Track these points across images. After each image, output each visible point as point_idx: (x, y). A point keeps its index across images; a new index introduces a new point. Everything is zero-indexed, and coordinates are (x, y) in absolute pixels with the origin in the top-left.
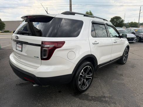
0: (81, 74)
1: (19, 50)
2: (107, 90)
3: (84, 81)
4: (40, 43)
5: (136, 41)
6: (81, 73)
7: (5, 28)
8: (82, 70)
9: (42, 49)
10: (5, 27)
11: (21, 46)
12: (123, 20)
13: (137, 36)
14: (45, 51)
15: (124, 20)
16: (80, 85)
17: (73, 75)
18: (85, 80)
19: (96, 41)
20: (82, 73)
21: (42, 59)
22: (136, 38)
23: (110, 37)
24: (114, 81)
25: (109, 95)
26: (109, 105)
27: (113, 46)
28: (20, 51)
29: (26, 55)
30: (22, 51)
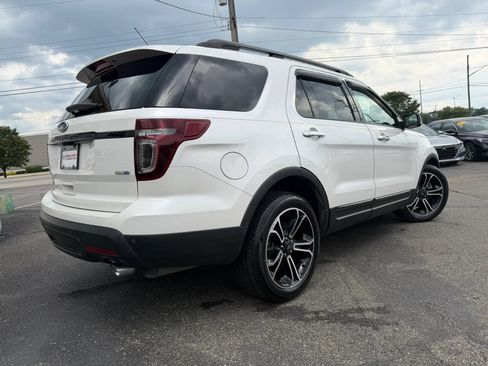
0: (272, 231)
1: (69, 169)
2: (370, 291)
3: (285, 259)
4: (132, 127)
5: (463, 158)
6: (273, 226)
7: (29, 157)
8: (278, 219)
9: (139, 146)
10: (29, 154)
11: (75, 152)
12: (415, 102)
13: (466, 142)
14: (148, 149)
15: (418, 102)
16: (272, 268)
17: (246, 230)
18: (290, 257)
19: (313, 129)
20: (277, 228)
21: (140, 177)
22: (462, 149)
23: (362, 120)
24: (391, 266)
25: (374, 305)
26: (376, 329)
27: (377, 151)
28: (74, 168)
29: (91, 173)
30: (78, 168)
